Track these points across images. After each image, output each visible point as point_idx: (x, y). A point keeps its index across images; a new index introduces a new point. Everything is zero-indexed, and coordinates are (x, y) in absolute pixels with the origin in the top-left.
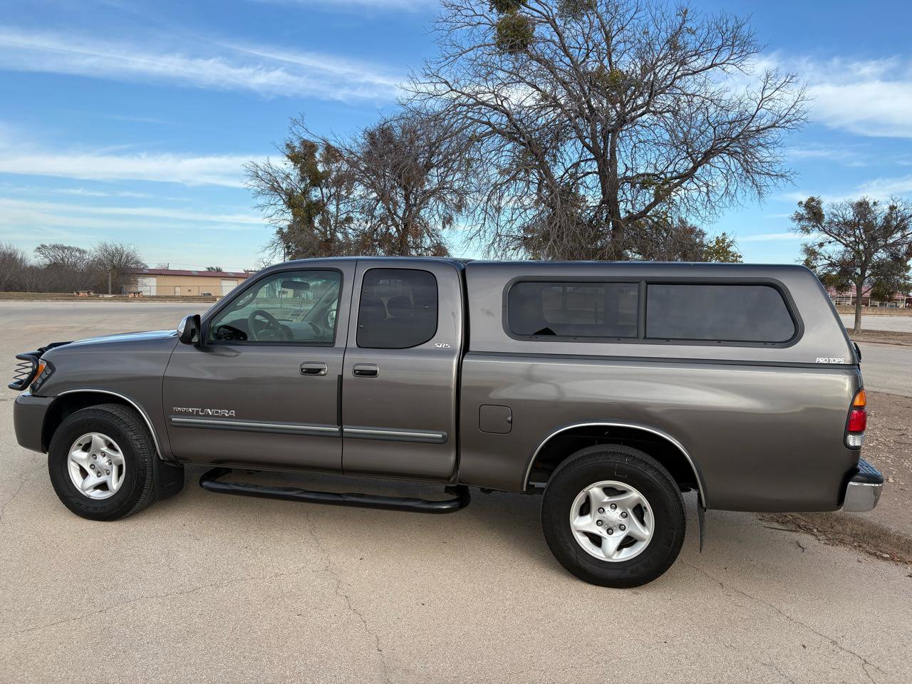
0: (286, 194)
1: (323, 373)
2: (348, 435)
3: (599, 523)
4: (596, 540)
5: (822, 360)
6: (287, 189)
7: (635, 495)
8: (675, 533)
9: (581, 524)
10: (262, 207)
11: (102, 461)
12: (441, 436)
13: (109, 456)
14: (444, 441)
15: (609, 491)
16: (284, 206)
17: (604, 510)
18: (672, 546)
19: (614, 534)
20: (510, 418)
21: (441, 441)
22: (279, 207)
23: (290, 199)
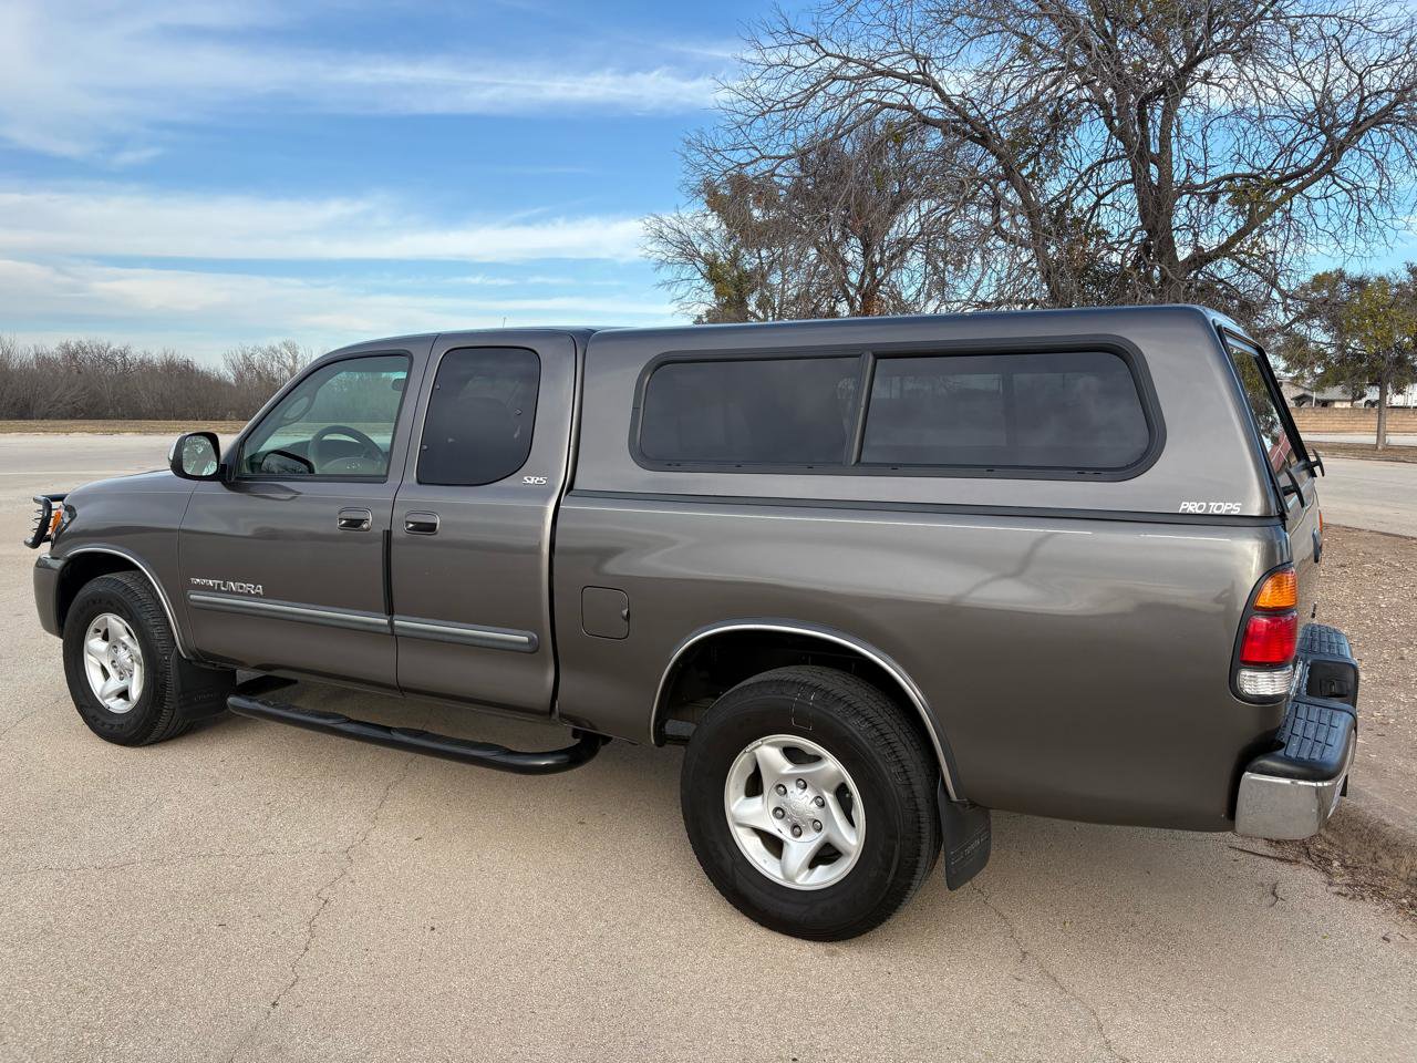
0: (705, 260)
1: (365, 526)
2: (401, 632)
3: (779, 812)
4: (774, 845)
5: (1192, 507)
6: (706, 254)
7: (832, 765)
8: (897, 847)
9: (745, 812)
10: (669, 284)
11: (124, 656)
12: (526, 639)
14: (534, 649)
15: (792, 754)
16: (702, 282)
17: (786, 791)
18: (893, 871)
19: (802, 838)
20: (625, 612)
21: (528, 648)
22: (695, 284)
23: (710, 271)
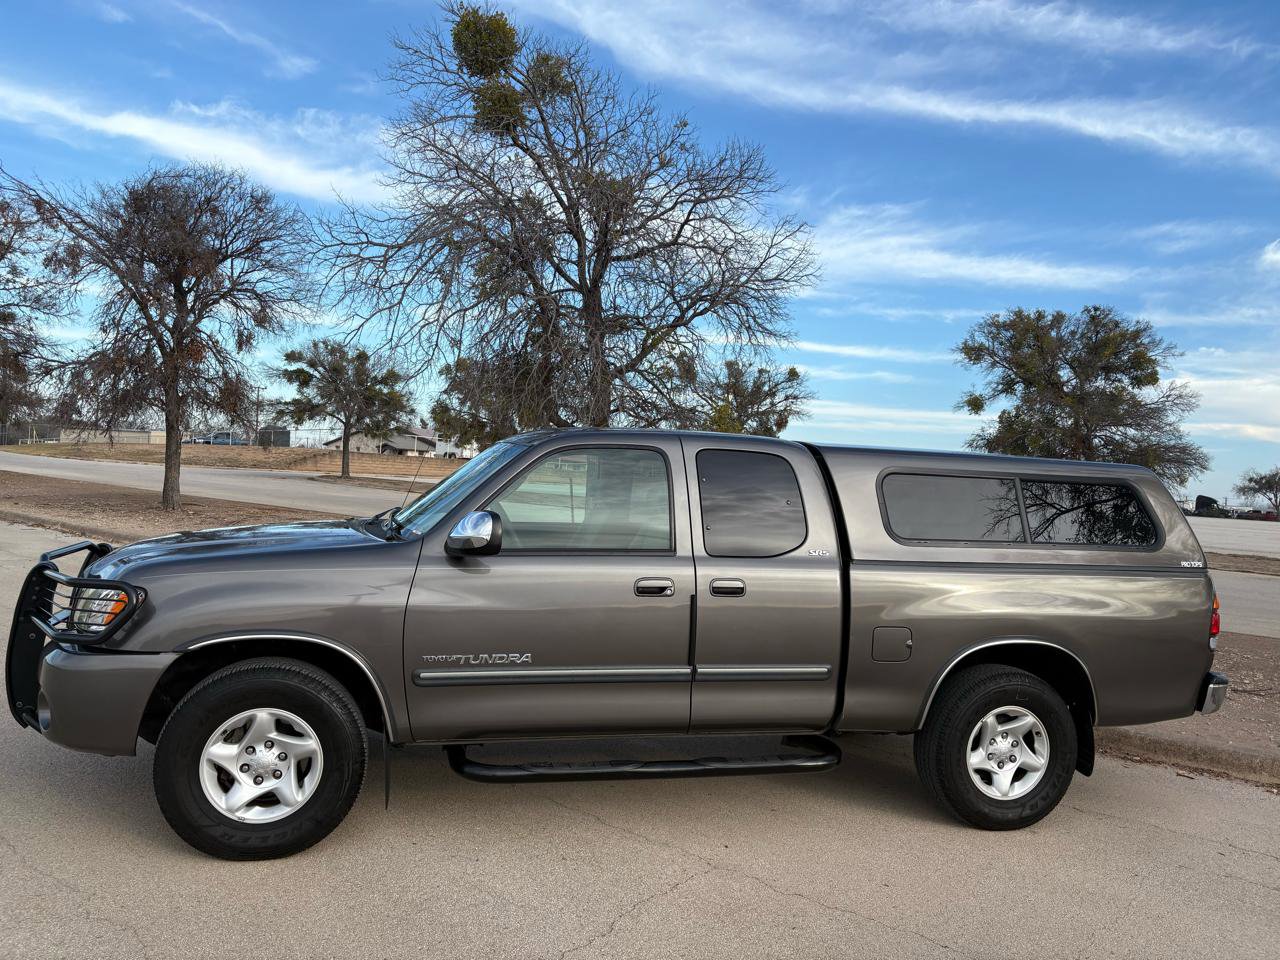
1: (669, 592)
2: (704, 678)
3: (990, 757)
5: (1186, 564)
7: (1031, 719)
9: (975, 760)
11: (266, 756)
12: (824, 670)
13: (282, 744)
14: (829, 675)
15: (1000, 718)
19: (1004, 769)
20: (909, 642)
21: (826, 676)
